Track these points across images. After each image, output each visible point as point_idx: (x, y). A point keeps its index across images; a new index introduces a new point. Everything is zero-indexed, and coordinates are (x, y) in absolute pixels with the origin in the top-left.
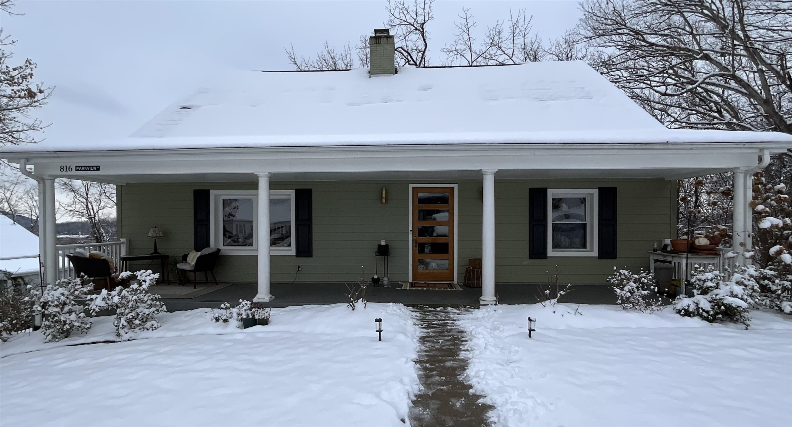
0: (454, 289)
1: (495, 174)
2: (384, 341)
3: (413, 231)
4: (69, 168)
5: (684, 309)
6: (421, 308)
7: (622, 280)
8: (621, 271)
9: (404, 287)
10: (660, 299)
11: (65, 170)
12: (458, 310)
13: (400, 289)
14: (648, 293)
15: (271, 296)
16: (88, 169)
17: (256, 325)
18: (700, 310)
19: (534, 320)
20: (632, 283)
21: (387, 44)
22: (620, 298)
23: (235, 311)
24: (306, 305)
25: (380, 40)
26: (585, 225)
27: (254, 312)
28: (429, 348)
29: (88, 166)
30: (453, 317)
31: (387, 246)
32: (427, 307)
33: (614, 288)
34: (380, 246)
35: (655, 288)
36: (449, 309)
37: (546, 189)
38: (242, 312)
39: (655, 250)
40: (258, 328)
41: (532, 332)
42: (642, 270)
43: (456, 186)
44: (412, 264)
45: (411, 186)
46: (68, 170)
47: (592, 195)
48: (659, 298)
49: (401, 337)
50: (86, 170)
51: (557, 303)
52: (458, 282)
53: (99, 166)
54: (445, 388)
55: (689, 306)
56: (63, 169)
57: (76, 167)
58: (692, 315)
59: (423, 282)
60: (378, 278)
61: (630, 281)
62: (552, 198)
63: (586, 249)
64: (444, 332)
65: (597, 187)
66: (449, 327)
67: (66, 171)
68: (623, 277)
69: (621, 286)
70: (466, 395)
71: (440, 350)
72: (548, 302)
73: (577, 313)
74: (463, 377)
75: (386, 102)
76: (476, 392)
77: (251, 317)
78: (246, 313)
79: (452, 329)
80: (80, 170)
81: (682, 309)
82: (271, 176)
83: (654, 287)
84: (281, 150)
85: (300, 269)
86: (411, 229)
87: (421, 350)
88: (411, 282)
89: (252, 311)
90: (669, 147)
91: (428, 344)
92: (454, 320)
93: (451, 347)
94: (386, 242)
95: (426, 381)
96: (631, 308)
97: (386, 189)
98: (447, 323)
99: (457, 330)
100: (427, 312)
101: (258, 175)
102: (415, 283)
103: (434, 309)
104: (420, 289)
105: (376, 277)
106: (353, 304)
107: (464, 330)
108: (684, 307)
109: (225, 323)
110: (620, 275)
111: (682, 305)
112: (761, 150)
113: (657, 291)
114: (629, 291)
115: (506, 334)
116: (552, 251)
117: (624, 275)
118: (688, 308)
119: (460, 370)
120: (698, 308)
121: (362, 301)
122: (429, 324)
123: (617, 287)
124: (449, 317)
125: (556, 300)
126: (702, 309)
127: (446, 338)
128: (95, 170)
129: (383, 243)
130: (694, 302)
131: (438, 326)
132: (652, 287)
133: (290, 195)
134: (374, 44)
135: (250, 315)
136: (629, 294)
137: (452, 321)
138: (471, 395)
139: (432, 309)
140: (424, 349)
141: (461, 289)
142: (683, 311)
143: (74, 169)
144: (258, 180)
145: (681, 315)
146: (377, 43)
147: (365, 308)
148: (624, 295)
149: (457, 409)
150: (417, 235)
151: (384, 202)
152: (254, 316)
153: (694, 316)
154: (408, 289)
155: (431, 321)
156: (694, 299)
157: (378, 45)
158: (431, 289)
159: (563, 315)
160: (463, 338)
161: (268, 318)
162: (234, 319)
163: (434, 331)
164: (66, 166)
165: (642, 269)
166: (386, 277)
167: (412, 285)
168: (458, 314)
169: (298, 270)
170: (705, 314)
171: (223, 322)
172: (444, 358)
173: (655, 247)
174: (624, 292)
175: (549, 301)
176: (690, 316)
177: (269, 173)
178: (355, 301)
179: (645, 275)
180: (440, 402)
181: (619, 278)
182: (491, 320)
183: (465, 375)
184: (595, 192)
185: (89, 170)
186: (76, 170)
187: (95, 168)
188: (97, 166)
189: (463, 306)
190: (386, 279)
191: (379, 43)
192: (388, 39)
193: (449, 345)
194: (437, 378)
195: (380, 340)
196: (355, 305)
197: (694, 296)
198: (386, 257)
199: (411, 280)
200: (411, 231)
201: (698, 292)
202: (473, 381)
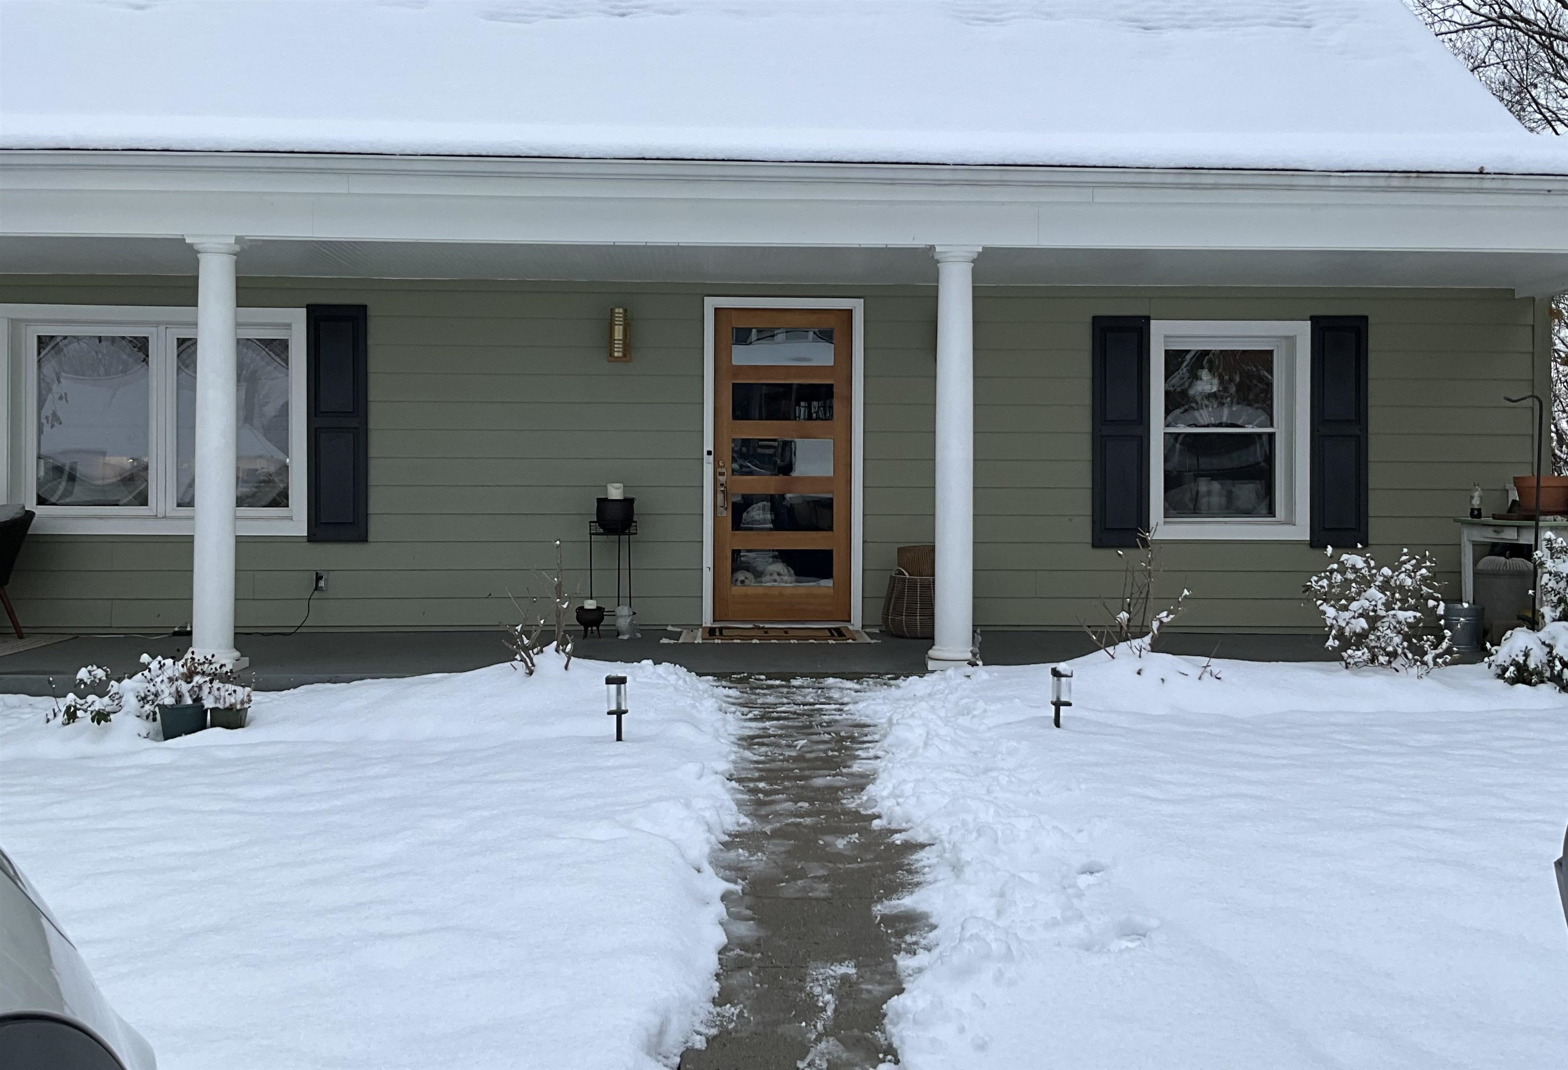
0: (850, 641)
1: (973, 261)
2: (635, 740)
3: (716, 453)
5: (1515, 663)
6: (740, 681)
7: (1347, 583)
8: (1345, 557)
9: (685, 639)
10: (1447, 633)
12: (857, 683)
13: (672, 642)
14: (1415, 617)
15: (237, 654)
17: (203, 727)
18: (1557, 662)
19: (1069, 674)
20: (1373, 592)
22: (1334, 632)
23: (131, 687)
24: (362, 679)
26: (1271, 436)
27: (200, 687)
28: (766, 756)
30: (841, 698)
31: (628, 503)
32: (763, 677)
33: (1319, 602)
34: (603, 503)
35: (1438, 605)
36: (831, 681)
37: (1148, 319)
38: (160, 687)
39: (1476, 513)
40: (214, 736)
41: (1062, 708)
42: (1405, 554)
43: (857, 306)
44: (710, 564)
45: (711, 304)
47: (1291, 340)
48: (1446, 631)
49: (684, 732)
51: (1149, 648)
52: (863, 626)
54: (808, 821)
55: (1526, 655)
58: (1534, 679)
59: (750, 626)
60: (599, 610)
61: (1370, 587)
62: (1166, 351)
63: (1275, 517)
64: (811, 727)
65: (1308, 317)
66: (824, 717)
68: (1350, 576)
69: (1343, 602)
70: (865, 831)
71: (799, 759)
72: (1123, 646)
73: (1206, 676)
74: (859, 801)
75: (623, 15)
76: (889, 824)
77: (189, 701)
78: (173, 689)
79: (836, 721)
81: (1511, 665)
82: (243, 250)
83: (1436, 603)
84: (283, 164)
85: (322, 584)
86: (711, 448)
87: (744, 759)
88: (709, 625)
89: (194, 683)
90: (1488, 184)
91: (763, 749)
92: (842, 704)
93: (830, 753)
94: (624, 492)
95: (756, 810)
96: (1366, 663)
97: (625, 311)
98: (821, 710)
99: (849, 722)
100: (762, 689)
101: (196, 247)
102: (721, 629)
103: (784, 683)
104: (739, 641)
105: (590, 604)
106: (529, 656)
107: (868, 721)
108: (1514, 656)
109: (99, 723)
110: (1342, 570)
111: (1511, 649)
113: (1442, 613)
114: (1363, 615)
115: (989, 722)
116: (1165, 523)
117: (1354, 569)
118: (1525, 661)
119: (851, 792)
120: (1551, 659)
121: (557, 651)
122: (766, 712)
123: (1325, 600)
124: (830, 698)
125: (1147, 639)
126: (1561, 659)
127: (815, 738)
129: (615, 492)
130: (1544, 643)
131: (795, 716)
132: (1431, 603)
133: (288, 326)
135: (187, 695)
136: (1363, 623)
137: (838, 706)
138: (875, 831)
139: (778, 682)
140: (751, 758)
141: (873, 642)
142: (1512, 669)
144: (197, 261)
145: (1506, 680)
147: (566, 668)
148: (1348, 623)
149: (838, 851)
150: (727, 470)
151: (620, 354)
152: (198, 700)
153: (1542, 682)
154: (699, 641)
155: (773, 706)
156: (1542, 634)
158: (773, 641)
159: (1163, 680)
160: (866, 736)
161: (246, 706)
162: (127, 713)
163: (782, 724)
165: (1405, 550)
166: (624, 605)
167: (712, 632)
168: (857, 691)
169: (317, 588)
171: (93, 721)
172: (807, 773)
173: (1476, 502)
174: (1347, 615)
175: (1129, 642)
176: (1529, 684)
177: (238, 240)
178: (535, 650)
179: (1411, 568)
180: (792, 842)
181: (1339, 577)
182: (952, 697)
183: (865, 798)
184: (1302, 331)
189: (873, 676)
190: (624, 610)
193: (825, 751)
194: (789, 805)
195: (619, 738)
196: (535, 661)
197: (1542, 626)
198: (624, 538)
199: (708, 620)
200: (709, 453)
201: (1553, 615)
202: (886, 806)
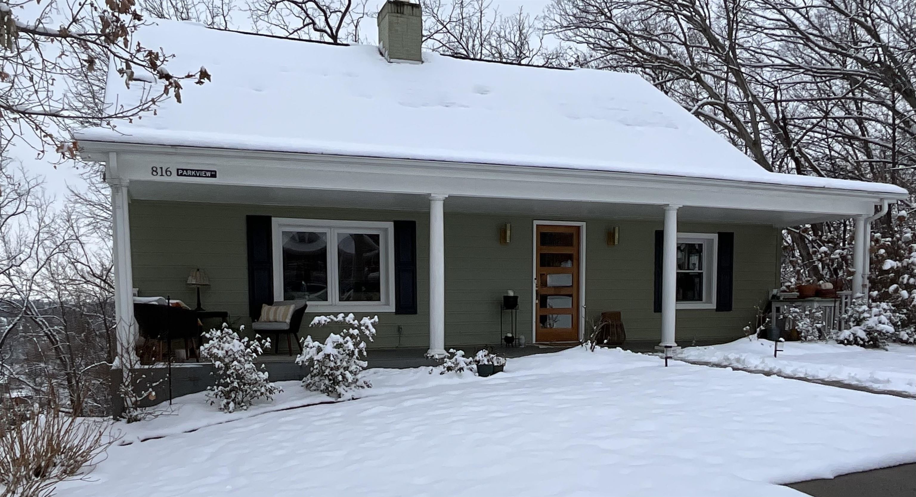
3: (537, 279)
4: (166, 172)
11: (160, 173)
16: (198, 175)
18: (858, 339)
21: (413, 15)
25: (402, 8)
26: (702, 273)
29: (198, 171)
31: (515, 298)
34: (505, 298)
43: (584, 224)
44: (535, 321)
45: (536, 223)
46: (164, 173)
50: (194, 176)
53: (215, 172)
55: (849, 337)
56: (156, 171)
57: (178, 170)
58: (853, 344)
59: (549, 343)
60: (512, 337)
63: (702, 301)
65: (717, 232)
67: (162, 175)
80: (185, 175)
85: (401, 330)
86: (535, 277)
88: (535, 343)
102: (539, 344)
105: (509, 335)
112: (882, 199)
118: (848, 339)
120: (855, 338)
125: (756, 335)
126: (859, 337)
128: (208, 177)
129: (511, 294)
130: (852, 333)
133: (387, 229)
134: (395, 13)
142: (845, 341)
143: (174, 172)
145: (844, 344)
146: (398, 12)
151: (508, 241)
156: (851, 330)
157: (399, 15)
164: (161, 168)
170: (861, 342)
176: (851, 345)
185: (200, 176)
186: (178, 175)
187: (209, 174)
188: (211, 171)
190: (523, 337)
191: (400, 13)
192: (414, 9)
197: (850, 328)
198: (514, 311)
199: (534, 341)
200: (535, 279)
201: (854, 324)
